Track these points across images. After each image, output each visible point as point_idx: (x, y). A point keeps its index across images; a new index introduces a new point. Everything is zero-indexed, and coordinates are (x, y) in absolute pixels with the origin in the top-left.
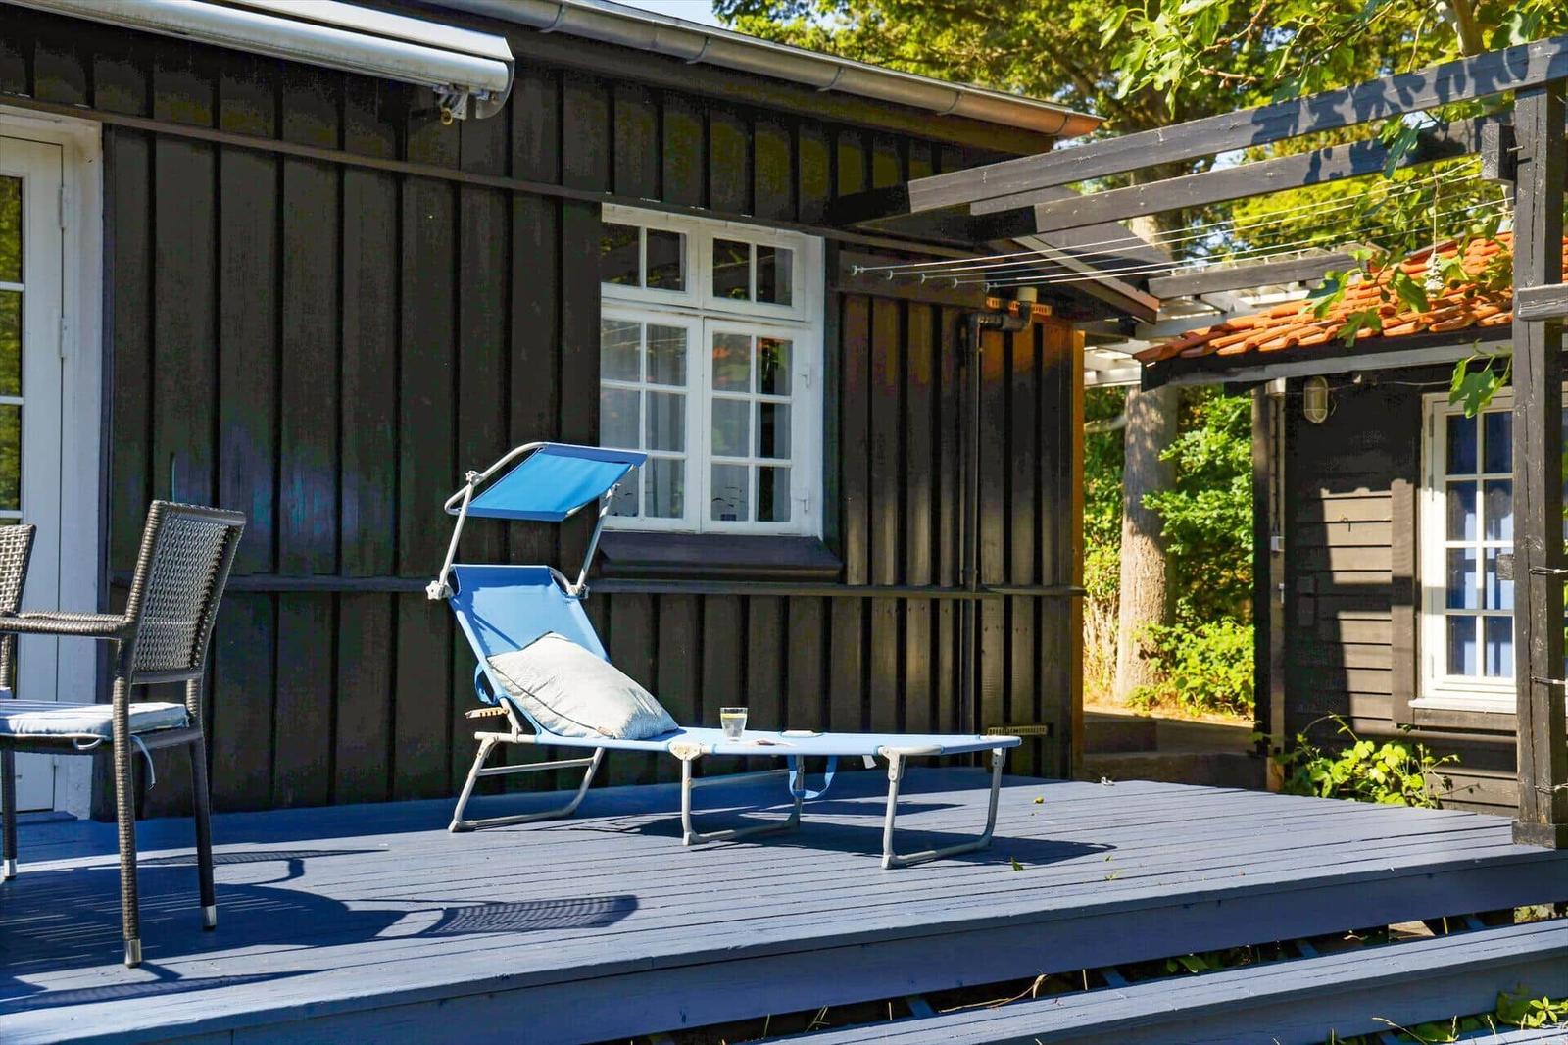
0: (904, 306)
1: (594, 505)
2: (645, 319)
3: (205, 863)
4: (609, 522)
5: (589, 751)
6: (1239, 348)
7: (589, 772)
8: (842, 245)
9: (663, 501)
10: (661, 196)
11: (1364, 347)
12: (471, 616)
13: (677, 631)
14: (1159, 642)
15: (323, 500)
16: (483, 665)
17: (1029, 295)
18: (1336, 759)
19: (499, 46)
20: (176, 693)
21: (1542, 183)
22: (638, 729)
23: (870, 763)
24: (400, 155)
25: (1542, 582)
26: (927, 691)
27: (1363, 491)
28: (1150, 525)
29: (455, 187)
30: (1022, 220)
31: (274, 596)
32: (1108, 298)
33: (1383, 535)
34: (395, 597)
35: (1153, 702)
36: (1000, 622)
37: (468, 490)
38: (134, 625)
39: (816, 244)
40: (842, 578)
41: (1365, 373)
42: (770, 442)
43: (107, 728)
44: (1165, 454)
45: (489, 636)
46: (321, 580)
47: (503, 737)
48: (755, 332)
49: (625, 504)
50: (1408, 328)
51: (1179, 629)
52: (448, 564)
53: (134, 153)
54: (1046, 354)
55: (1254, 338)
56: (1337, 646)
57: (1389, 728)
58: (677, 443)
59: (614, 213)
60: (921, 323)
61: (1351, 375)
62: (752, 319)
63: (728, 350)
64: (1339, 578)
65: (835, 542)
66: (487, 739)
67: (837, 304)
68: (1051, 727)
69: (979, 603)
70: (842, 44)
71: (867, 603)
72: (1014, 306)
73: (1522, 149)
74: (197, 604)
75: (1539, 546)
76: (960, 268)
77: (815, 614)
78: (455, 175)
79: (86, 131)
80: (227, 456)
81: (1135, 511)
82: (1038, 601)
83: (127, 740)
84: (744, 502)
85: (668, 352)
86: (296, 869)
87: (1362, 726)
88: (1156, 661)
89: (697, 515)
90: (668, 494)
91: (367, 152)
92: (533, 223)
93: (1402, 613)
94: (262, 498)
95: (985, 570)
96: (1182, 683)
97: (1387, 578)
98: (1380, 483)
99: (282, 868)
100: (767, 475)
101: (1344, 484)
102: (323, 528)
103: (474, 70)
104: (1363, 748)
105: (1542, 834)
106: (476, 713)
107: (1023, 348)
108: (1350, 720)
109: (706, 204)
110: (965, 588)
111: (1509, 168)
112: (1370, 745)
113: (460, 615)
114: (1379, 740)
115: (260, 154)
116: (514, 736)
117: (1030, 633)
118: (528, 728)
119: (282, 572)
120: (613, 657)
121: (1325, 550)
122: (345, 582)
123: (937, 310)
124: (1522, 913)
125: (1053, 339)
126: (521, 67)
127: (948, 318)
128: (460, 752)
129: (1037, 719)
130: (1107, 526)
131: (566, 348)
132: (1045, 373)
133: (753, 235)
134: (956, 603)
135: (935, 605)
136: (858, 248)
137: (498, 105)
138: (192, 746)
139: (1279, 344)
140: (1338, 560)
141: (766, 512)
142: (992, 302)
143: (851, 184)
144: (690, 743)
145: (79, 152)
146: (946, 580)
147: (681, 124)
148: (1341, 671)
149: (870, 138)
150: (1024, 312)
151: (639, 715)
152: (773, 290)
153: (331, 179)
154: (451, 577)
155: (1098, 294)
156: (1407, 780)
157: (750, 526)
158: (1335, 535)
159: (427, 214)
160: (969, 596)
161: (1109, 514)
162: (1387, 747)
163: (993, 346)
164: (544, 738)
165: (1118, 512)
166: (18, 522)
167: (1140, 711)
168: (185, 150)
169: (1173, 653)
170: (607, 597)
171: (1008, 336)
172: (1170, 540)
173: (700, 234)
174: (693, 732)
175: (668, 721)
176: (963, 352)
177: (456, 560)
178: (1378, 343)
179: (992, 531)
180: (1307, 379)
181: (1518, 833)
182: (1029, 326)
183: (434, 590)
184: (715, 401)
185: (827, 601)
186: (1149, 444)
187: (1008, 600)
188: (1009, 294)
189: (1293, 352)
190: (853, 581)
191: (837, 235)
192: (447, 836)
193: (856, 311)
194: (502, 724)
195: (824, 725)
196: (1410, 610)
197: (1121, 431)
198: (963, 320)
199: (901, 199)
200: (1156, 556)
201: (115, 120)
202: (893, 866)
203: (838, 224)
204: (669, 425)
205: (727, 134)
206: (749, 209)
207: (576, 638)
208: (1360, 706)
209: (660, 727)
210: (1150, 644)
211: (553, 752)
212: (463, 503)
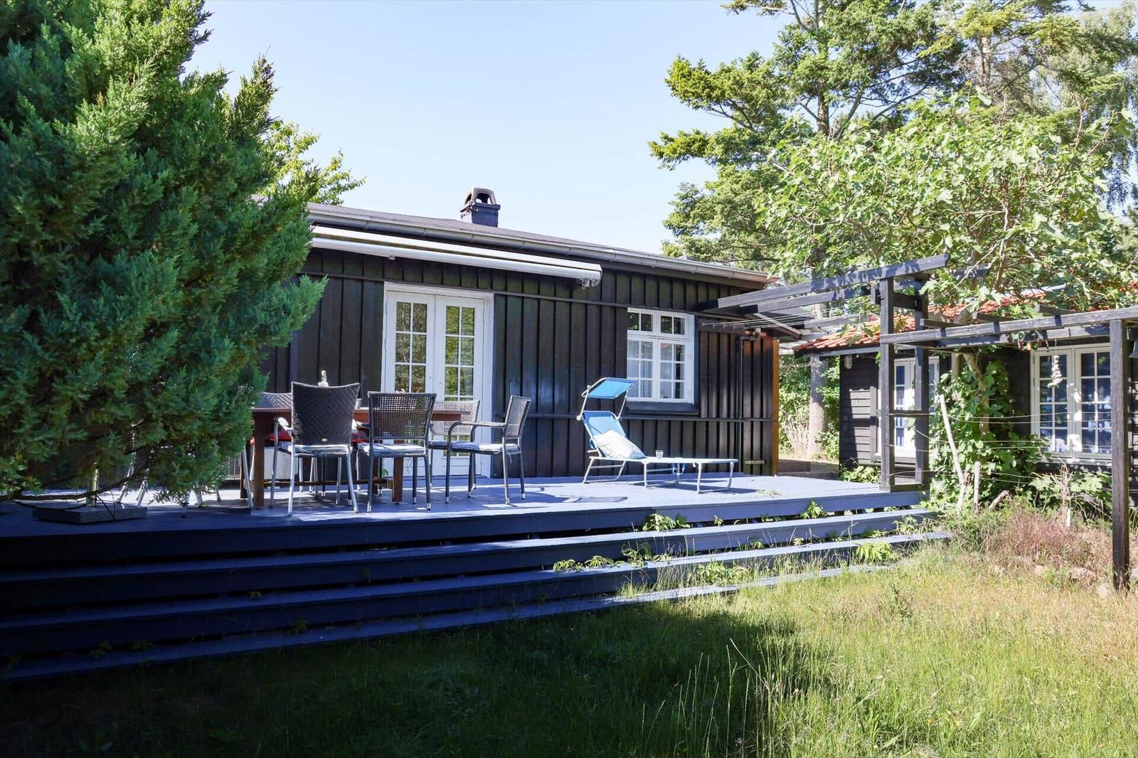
0: (719, 335)
1: (625, 393)
2: (640, 340)
3: (522, 486)
4: (628, 398)
5: (621, 462)
6: (823, 346)
7: (621, 469)
8: (700, 317)
9: (646, 392)
10: (644, 304)
11: (854, 346)
12: (588, 424)
13: (649, 430)
14: (822, 438)
15: (549, 392)
16: (592, 439)
17: (759, 330)
18: (853, 471)
19: (598, 267)
20: (515, 441)
21: (887, 306)
22: (634, 456)
23: (694, 466)
24: (571, 297)
25: (888, 417)
26: (726, 449)
27: (862, 390)
28: (819, 399)
29: (586, 305)
30: (754, 309)
31: (537, 419)
32: (785, 331)
33: (867, 403)
34: (569, 420)
35: (819, 457)
36: (750, 429)
37: (588, 391)
38: (507, 425)
39: (692, 317)
40: (699, 416)
41: (860, 354)
42: (678, 375)
43: (501, 449)
44: (823, 375)
45: (592, 429)
46: (549, 415)
47: (597, 458)
48: (673, 343)
49: (634, 394)
50: (869, 342)
51: (828, 433)
52: (582, 411)
53: (502, 300)
54: (764, 348)
55: (826, 343)
56: (854, 437)
57: (869, 462)
58: (650, 376)
59: (630, 310)
60: (724, 340)
61: (856, 354)
62: (672, 339)
63: (665, 350)
64: (855, 417)
65: (697, 405)
66: (593, 458)
67: (698, 334)
68: (766, 461)
69: (742, 423)
70: (713, 243)
71: (707, 423)
72: (754, 333)
73: (882, 296)
74: (520, 420)
75: (887, 407)
76: (737, 324)
77: (691, 426)
78: (586, 302)
79: (490, 295)
80: (524, 381)
81: (814, 394)
82: (762, 423)
83: (505, 452)
84: (670, 392)
85: (647, 349)
86: (543, 489)
87: (860, 462)
88: (821, 444)
89: (656, 397)
90: (647, 390)
91: (562, 298)
92: (607, 314)
93: (873, 428)
94: (533, 390)
95: (745, 413)
96: (829, 451)
97: (868, 417)
98: (867, 388)
99: (539, 489)
100: (678, 385)
101: (856, 388)
102: (549, 400)
103: (591, 274)
104: (860, 468)
105: (886, 488)
106: (589, 451)
107: (757, 346)
108: (857, 460)
109: (658, 306)
110: (738, 419)
111: (878, 301)
112: (862, 467)
113: (586, 425)
114: (865, 466)
115: (533, 298)
116: (600, 458)
117: (759, 433)
118: (604, 455)
119: (539, 411)
120: (628, 437)
121: (850, 407)
122: (556, 415)
123: (729, 336)
124: (886, 509)
125: (767, 344)
126: (605, 271)
127: (733, 338)
128: (585, 461)
129: (761, 459)
130: (805, 399)
131: (617, 348)
132: (764, 355)
133: (673, 315)
134: (735, 423)
135: (729, 423)
136: (703, 317)
137: (597, 283)
138: (519, 455)
139: (834, 345)
140: (854, 411)
141: (678, 395)
142: (747, 332)
143: (702, 299)
144: (647, 461)
145: (488, 300)
146: (732, 417)
147: (651, 284)
148: (855, 445)
149: (708, 285)
150: (757, 335)
151: (634, 453)
152: (679, 330)
153: (552, 304)
154: (583, 414)
155: (782, 330)
156: (873, 478)
157: (672, 400)
158: (853, 403)
159: (578, 313)
160: (740, 421)
161: (806, 395)
162: (867, 468)
163: (748, 345)
164: (608, 458)
165: (809, 394)
166: (472, 399)
167: (815, 460)
168: (515, 299)
169: (826, 441)
170: (629, 421)
171: (752, 342)
172: (826, 403)
173: (657, 315)
174: (649, 458)
175: (643, 455)
176: (737, 349)
177: (585, 409)
178: (862, 345)
179: (747, 401)
180: (845, 356)
181: (881, 488)
182: (758, 339)
183: (579, 418)
184: (662, 363)
185: (695, 422)
186: (817, 371)
187: (752, 422)
188: (753, 330)
189: (838, 348)
190: (703, 416)
191: (698, 314)
192: (582, 485)
193: (704, 337)
194: (596, 454)
195: (681, 455)
196: (875, 427)
197: (810, 367)
198: (737, 338)
199: (715, 304)
200: (821, 409)
201: (498, 292)
202: (700, 493)
203: (697, 311)
204: (647, 371)
205: (665, 287)
206: (671, 307)
207: (617, 431)
208: (860, 455)
209: (640, 456)
210: (819, 439)
211: (613, 462)
212: (587, 394)
